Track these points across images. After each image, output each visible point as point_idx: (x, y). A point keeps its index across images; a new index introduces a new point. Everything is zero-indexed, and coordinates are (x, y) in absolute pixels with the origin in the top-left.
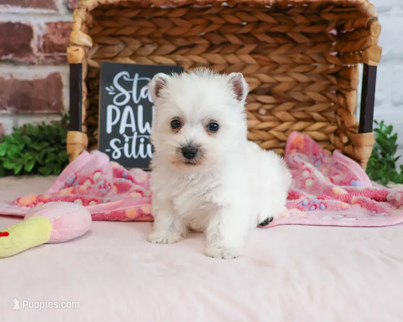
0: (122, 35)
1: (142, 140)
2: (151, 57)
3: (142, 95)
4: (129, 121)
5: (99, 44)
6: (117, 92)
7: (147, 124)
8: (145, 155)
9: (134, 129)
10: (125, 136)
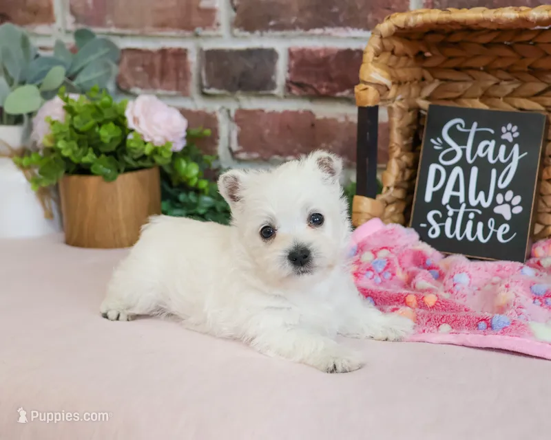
0: (471, 68)
1: (472, 216)
2: (509, 99)
3: (480, 152)
4: (456, 188)
5: (441, 80)
6: (445, 145)
7: (482, 194)
8: (473, 237)
9: (462, 200)
10: (448, 207)
